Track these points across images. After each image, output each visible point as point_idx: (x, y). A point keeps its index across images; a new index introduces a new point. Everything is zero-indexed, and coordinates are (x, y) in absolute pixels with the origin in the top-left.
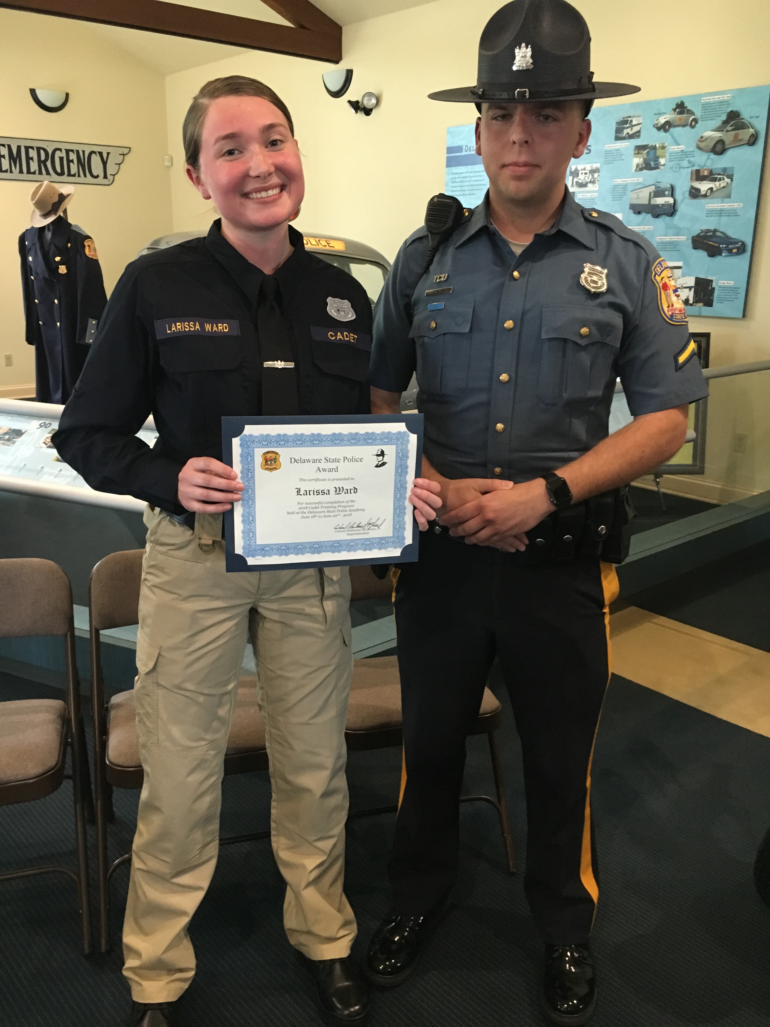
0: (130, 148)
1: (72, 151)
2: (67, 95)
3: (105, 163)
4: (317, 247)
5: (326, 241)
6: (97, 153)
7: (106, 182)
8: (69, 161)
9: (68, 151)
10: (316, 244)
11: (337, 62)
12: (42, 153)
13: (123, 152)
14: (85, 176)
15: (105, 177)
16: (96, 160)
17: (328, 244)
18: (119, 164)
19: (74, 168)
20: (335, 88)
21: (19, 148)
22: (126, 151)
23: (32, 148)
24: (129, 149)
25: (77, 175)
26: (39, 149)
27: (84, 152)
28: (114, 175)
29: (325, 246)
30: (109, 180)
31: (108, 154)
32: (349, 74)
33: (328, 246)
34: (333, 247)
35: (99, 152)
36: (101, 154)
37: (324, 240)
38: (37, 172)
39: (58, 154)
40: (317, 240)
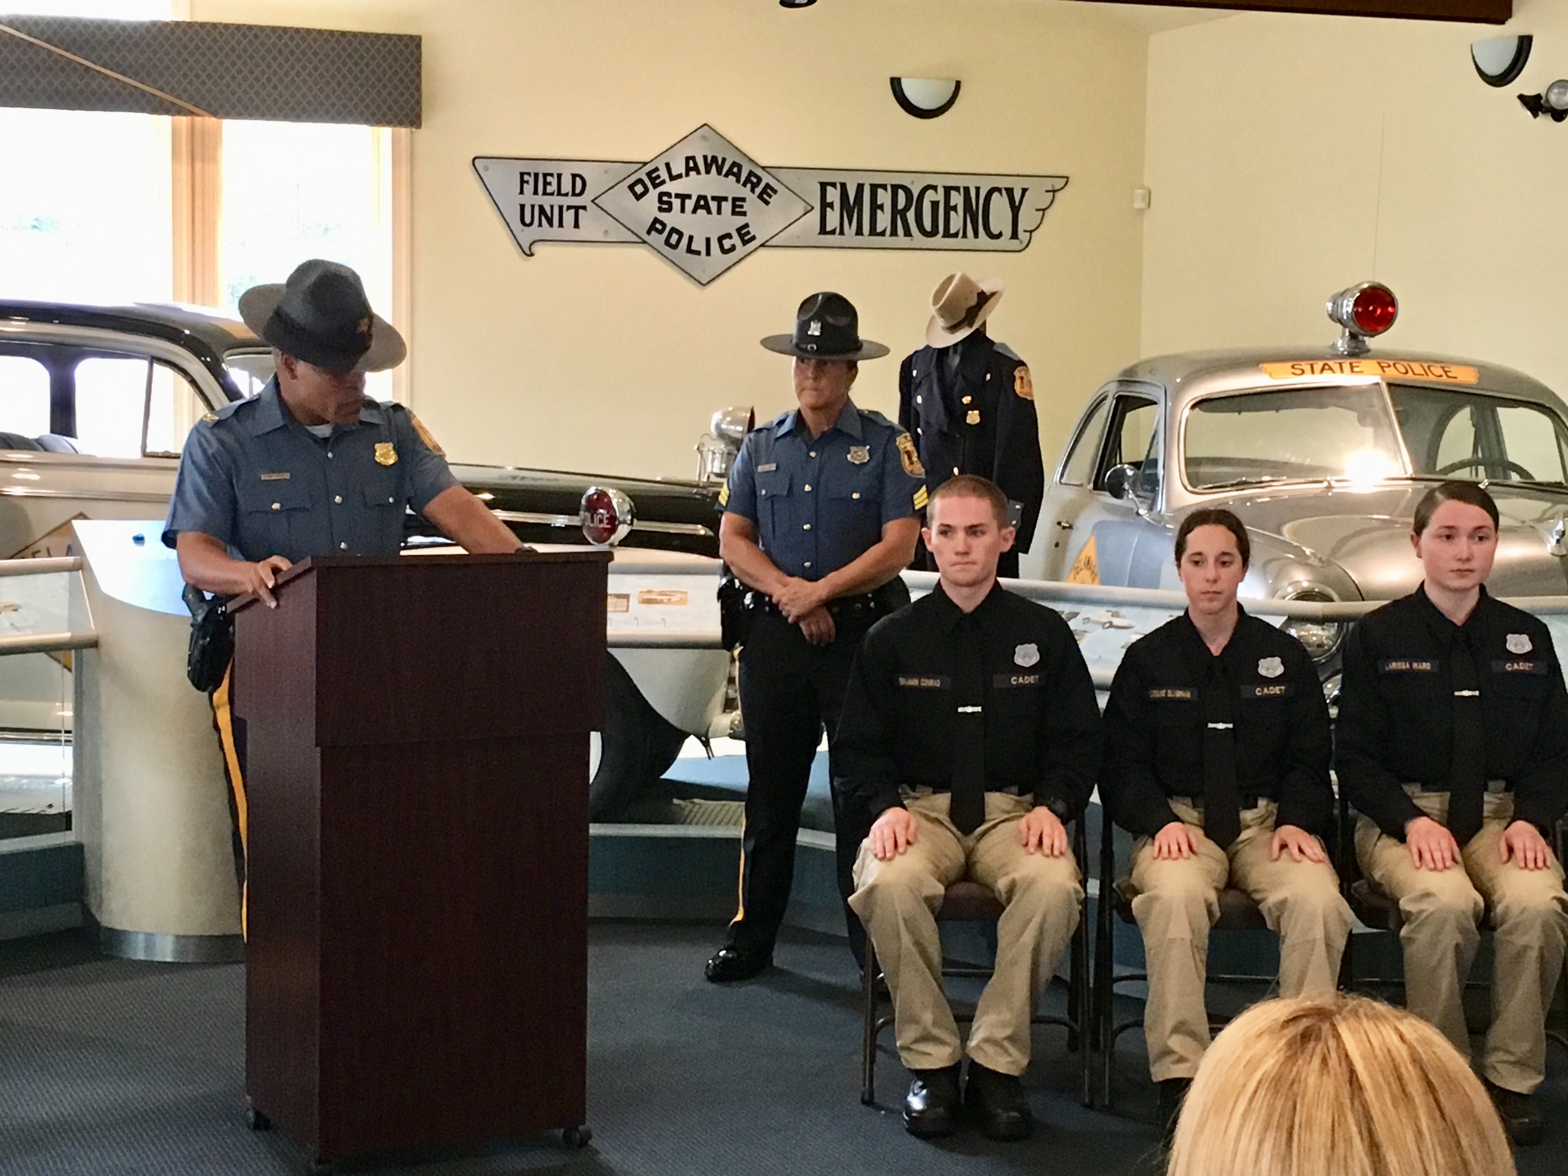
0: (1067, 178)
1: (957, 189)
2: (958, 84)
3: (1015, 209)
4: (1425, 377)
5: (1442, 368)
6: (1004, 192)
7: (1015, 244)
8: (949, 208)
9: (948, 190)
10: (1423, 372)
11: (1502, 22)
12: (901, 194)
13: (1053, 186)
14: (976, 235)
15: (1015, 235)
16: (999, 203)
17: (1446, 372)
18: (1044, 210)
19: (956, 221)
20: (1495, 69)
21: (860, 187)
22: (1060, 183)
23: (884, 187)
24: (1065, 180)
25: (961, 234)
26: (895, 188)
27: (978, 189)
28: (1031, 232)
29: (1441, 376)
30: (1021, 242)
31: (1024, 191)
32: (1525, 44)
33: (1445, 377)
34: (1456, 378)
35: (1006, 189)
36: (1010, 191)
37: (1438, 365)
38: (888, 232)
39: (930, 196)
40: (1425, 365)
